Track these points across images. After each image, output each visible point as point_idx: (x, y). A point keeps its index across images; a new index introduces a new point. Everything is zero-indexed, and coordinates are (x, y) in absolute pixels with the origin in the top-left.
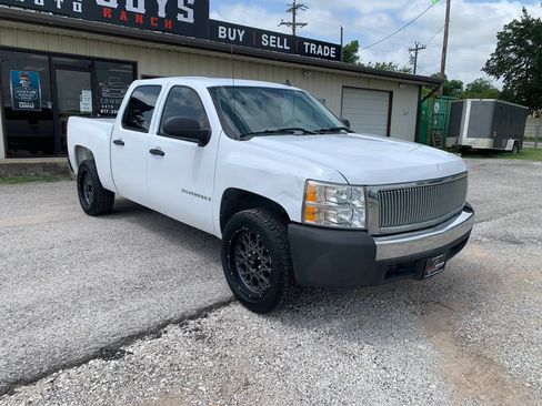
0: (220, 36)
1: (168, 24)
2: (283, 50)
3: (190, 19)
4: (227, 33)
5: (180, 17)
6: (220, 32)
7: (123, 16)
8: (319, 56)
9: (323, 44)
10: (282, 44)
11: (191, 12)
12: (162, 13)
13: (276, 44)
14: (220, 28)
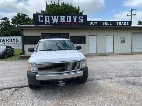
0: (90, 24)
1: (77, 24)
2: (110, 25)
3: (82, 22)
4: (92, 23)
5: (79, 22)
6: (90, 23)
7: (66, 24)
8: (122, 25)
9: (124, 22)
10: (109, 23)
11: (82, 20)
12: (75, 21)
13: (107, 24)
14: (90, 22)
